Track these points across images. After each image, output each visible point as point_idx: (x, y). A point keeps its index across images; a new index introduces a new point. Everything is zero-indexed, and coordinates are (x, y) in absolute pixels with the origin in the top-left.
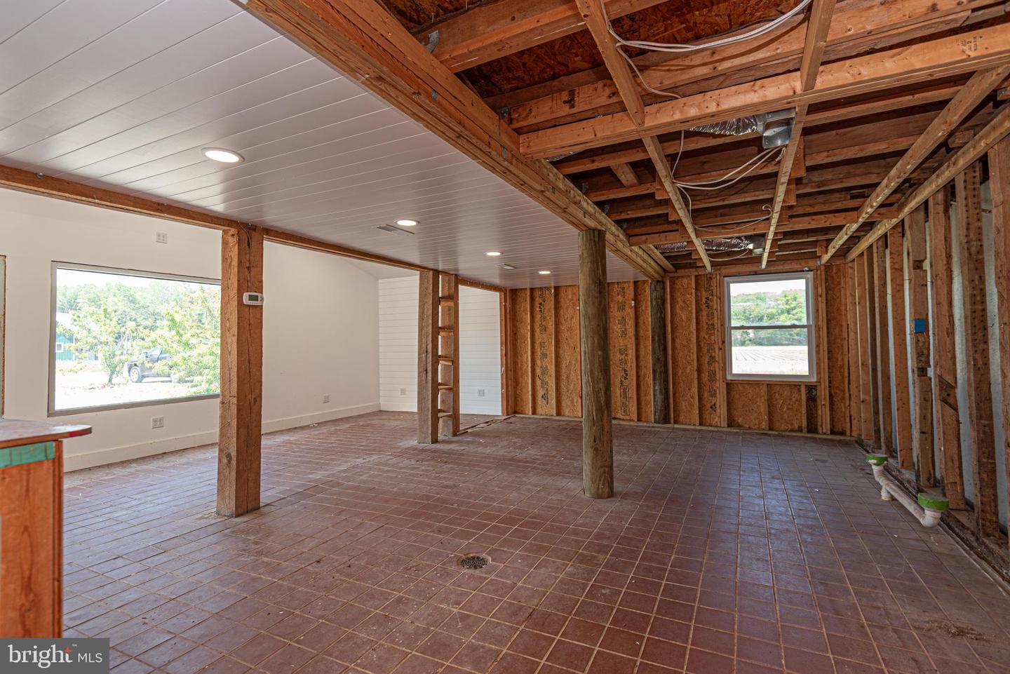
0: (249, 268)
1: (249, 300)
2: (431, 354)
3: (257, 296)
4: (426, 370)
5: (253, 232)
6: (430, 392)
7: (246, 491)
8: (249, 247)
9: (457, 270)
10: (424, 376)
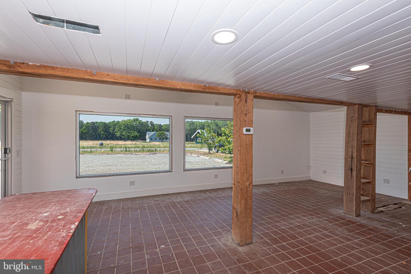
0: (246, 114)
1: (246, 131)
2: (355, 160)
3: (250, 129)
4: (352, 169)
5: (248, 95)
6: (355, 183)
7: (245, 233)
8: (246, 103)
9: (376, 103)
10: (350, 173)
